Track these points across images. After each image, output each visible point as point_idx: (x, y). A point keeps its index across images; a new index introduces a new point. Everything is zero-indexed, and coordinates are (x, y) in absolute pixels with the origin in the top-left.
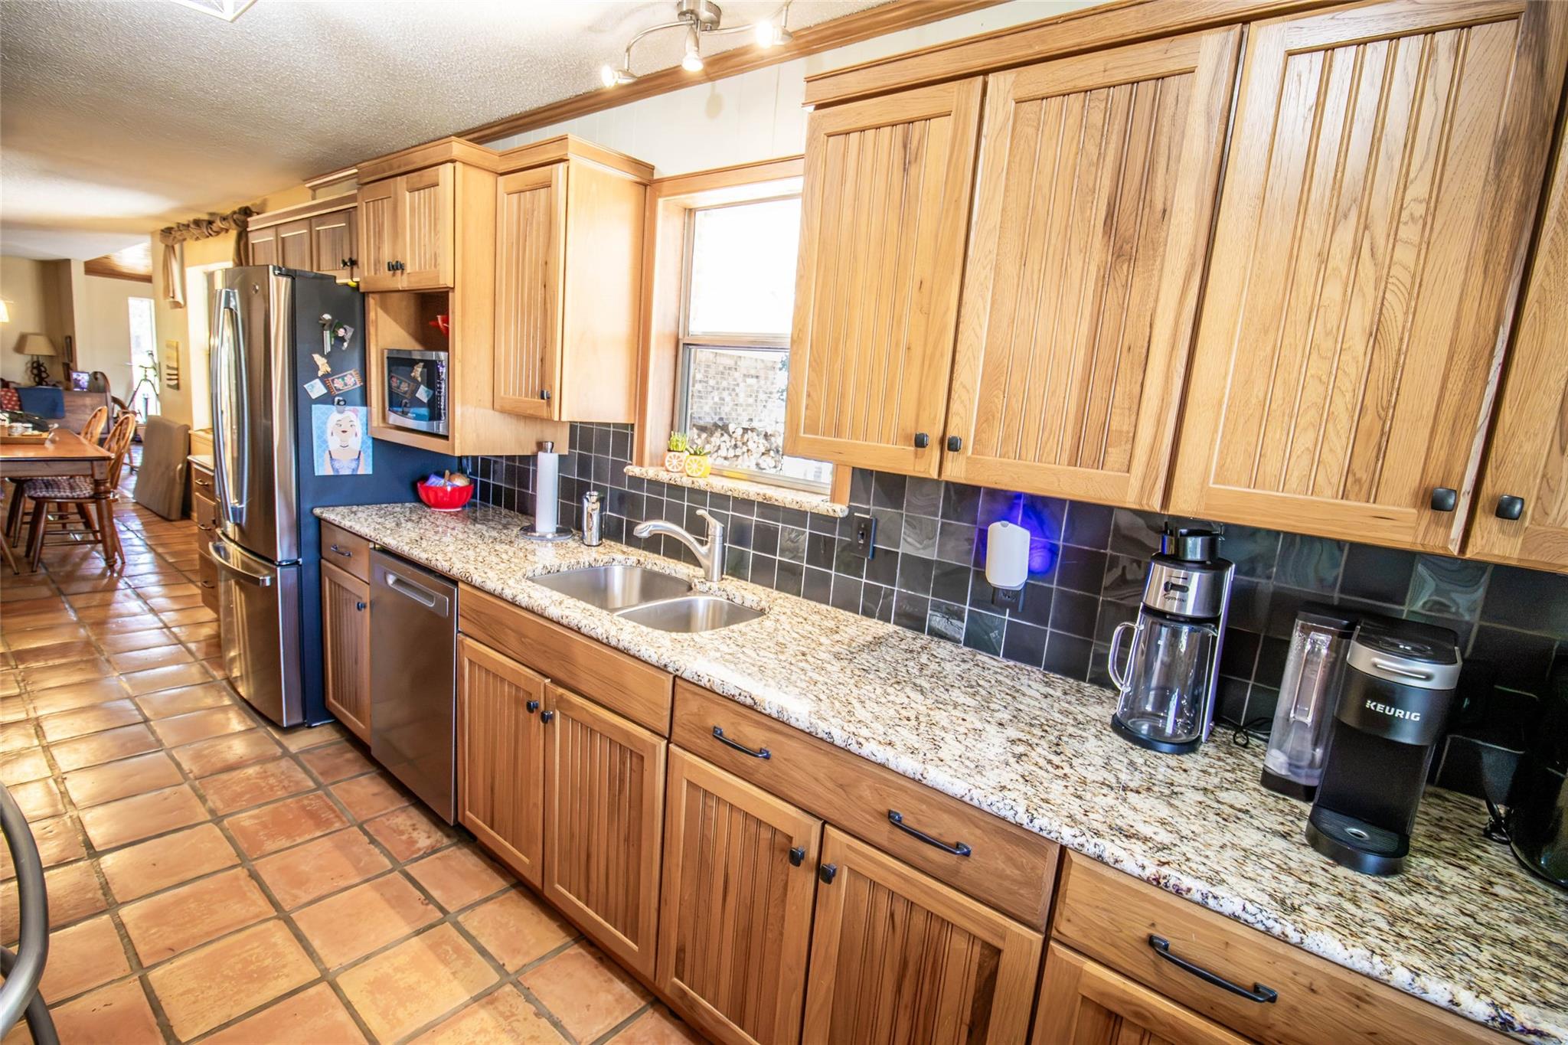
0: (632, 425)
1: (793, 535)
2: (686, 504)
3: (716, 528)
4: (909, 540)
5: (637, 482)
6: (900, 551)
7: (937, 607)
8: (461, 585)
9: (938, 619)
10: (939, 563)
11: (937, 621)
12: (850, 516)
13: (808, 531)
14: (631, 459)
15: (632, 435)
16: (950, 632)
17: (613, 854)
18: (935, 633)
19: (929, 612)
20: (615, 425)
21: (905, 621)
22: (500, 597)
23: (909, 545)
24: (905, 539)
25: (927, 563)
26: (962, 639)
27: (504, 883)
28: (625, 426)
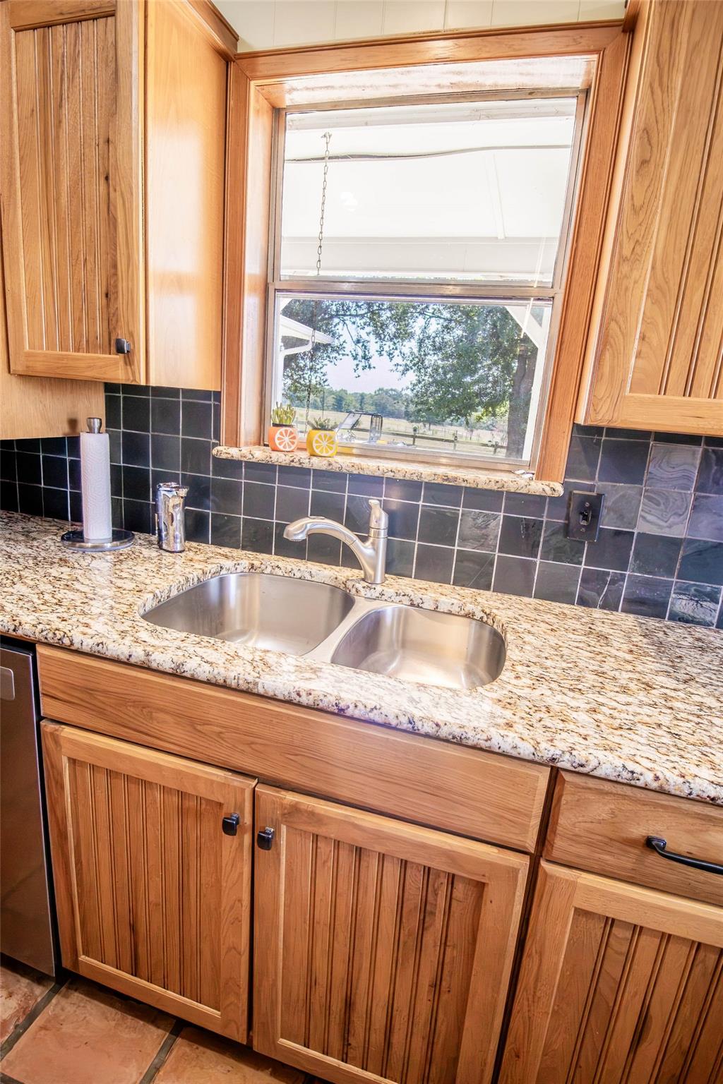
0: (217, 395)
1: (480, 521)
2: (311, 490)
3: (379, 520)
4: (649, 517)
5: (231, 466)
6: (636, 531)
7: (683, 591)
8: (40, 650)
9: (684, 602)
10: (691, 542)
11: (681, 604)
12: (569, 494)
13: (502, 514)
14: (217, 436)
15: (218, 409)
16: (700, 614)
17: (402, 1002)
18: (676, 617)
19: (673, 595)
20: (188, 393)
21: (634, 607)
22: (144, 667)
23: (650, 523)
24: (644, 518)
25: (674, 543)
26: (715, 621)
27: (160, 1032)
28: (206, 394)
